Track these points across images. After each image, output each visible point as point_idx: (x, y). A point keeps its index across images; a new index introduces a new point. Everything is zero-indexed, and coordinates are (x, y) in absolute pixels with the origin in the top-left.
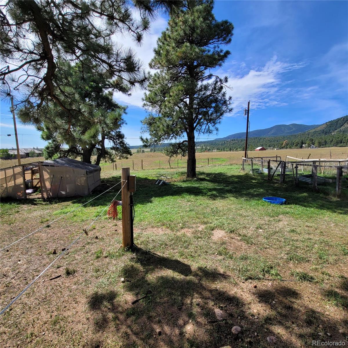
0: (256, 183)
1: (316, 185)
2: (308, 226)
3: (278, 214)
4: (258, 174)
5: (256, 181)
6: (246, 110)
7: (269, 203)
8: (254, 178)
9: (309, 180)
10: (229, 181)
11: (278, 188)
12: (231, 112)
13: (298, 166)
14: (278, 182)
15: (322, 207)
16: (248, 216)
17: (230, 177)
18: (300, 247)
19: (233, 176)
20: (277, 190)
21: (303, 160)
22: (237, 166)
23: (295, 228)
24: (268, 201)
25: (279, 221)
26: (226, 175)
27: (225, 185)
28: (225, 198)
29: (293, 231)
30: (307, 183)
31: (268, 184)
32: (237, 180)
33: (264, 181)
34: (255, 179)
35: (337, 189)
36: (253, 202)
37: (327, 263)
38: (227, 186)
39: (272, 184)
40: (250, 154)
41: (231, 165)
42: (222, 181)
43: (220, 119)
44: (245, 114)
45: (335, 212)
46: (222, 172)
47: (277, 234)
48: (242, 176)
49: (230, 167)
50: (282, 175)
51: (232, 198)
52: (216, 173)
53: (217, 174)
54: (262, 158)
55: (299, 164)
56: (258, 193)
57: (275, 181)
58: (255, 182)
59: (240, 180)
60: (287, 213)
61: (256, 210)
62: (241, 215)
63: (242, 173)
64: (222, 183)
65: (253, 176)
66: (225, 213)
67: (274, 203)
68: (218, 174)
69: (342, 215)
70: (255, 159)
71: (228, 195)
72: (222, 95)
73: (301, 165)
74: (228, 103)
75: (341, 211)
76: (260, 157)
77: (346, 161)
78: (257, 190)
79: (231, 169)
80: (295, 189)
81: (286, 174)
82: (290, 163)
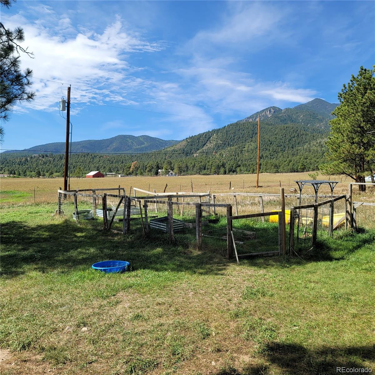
0: (82, 237)
1: (172, 233)
2: (159, 304)
3: (115, 291)
4: (87, 221)
5: (83, 234)
6: (64, 102)
7: (103, 272)
8: (80, 228)
9: (163, 226)
10: (31, 238)
11: (119, 243)
12: (31, 100)
13: (148, 204)
14: (120, 232)
15: (179, 268)
16: (62, 305)
17: (33, 229)
18: (146, 343)
19: (40, 227)
20: (116, 246)
21: (156, 194)
22: (48, 208)
23: (141, 312)
24: (101, 270)
25: (117, 303)
26: (25, 226)
27: (20, 247)
28: (17, 274)
29: (137, 317)
30: (161, 232)
31: (103, 238)
32: (47, 234)
33: (96, 234)
34: (81, 230)
35: (197, 237)
36: (75, 275)
37: (182, 359)
38: (24, 249)
39: (110, 238)
40: (75, 182)
41: (37, 205)
42: (14, 238)
43: (6, 109)
44: (63, 110)
45: (195, 272)
46: (17, 219)
47: (112, 330)
48: (58, 225)
49: (35, 209)
50: (126, 220)
51: (34, 274)
53: (3, 225)
54: (94, 191)
55: (148, 202)
56: (84, 256)
57: (116, 232)
58: (80, 237)
59: (52, 233)
60: (131, 287)
61: (78, 291)
62: (48, 306)
63: (58, 220)
64: (14, 243)
65: (79, 225)
66: (14, 307)
67: (111, 271)
68: (7, 224)
69: (203, 277)
70: (81, 192)
71: (26, 267)
72: (12, 63)
73: (151, 202)
74: (25, 81)
75: (201, 271)
76: (90, 190)
77: (207, 195)
78: (84, 251)
79: (36, 213)
80: (144, 243)
81: (131, 219)
82: (136, 199)
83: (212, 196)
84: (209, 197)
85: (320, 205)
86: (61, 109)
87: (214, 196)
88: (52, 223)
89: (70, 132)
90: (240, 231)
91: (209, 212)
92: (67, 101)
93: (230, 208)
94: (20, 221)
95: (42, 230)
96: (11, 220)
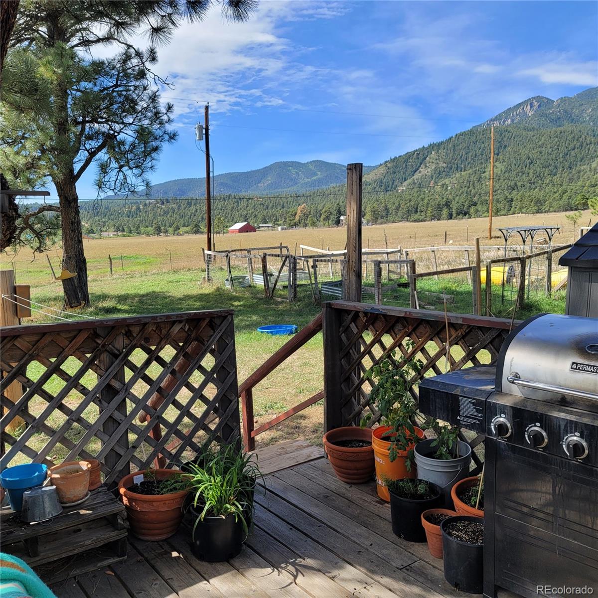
0: (241, 306)
4: (244, 289)
5: (241, 303)
6: (200, 128)
7: (270, 334)
8: (235, 297)
9: (338, 292)
11: (284, 311)
12: (172, 141)
13: (317, 263)
14: (285, 300)
17: (180, 299)
19: (188, 297)
20: (282, 314)
21: (330, 253)
22: (189, 275)
24: (268, 332)
26: (169, 297)
31: (265, 306)
32: (198, 304)
33: (257, 302)
34: (237, 299)
35: (377, 300)
39: (273, 306)
40: (220, 240)
41: (176, 272)
44: (201, 139)
46: (157, 289)
48: (209, 294)
49: (173, 277)
50: (291, 286)
52: (142, 292)
53: (143, 296)
54: (249, 251)
55: (318, 261)
56: (247, 323)
57: (279, 300)
58: (238, 306)
59: (204, 303)
63: (208, 289)
65: (234, 294)
67: (277, 333)
68: (147, 295)
70: (234, 253)
72: (150, 98)
73: (321, 261)
74: (165, 118)
76: (244, 250)
77: (396, 252)
78: (246, 318)
79: (177, 282)
80: (314, 311)
81: (298, 285)
82: (303, 258)
83: (404, 253)
84: (399, 254)
85: (529, 257)
86: (197, 139)
87: (406, 252)
88: (200, 292)
89: (211, 170)
90: (435, 294)
91: (400, 274)
92: (204, 126)
93: (413, 264)
94: (161, 290)
95: (192, 300)
96: (150, 290)
